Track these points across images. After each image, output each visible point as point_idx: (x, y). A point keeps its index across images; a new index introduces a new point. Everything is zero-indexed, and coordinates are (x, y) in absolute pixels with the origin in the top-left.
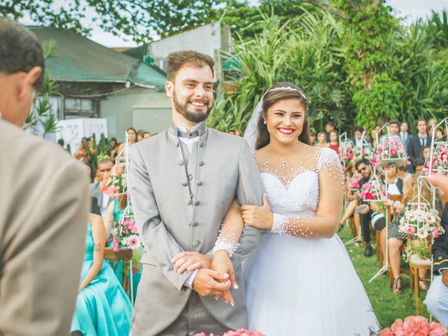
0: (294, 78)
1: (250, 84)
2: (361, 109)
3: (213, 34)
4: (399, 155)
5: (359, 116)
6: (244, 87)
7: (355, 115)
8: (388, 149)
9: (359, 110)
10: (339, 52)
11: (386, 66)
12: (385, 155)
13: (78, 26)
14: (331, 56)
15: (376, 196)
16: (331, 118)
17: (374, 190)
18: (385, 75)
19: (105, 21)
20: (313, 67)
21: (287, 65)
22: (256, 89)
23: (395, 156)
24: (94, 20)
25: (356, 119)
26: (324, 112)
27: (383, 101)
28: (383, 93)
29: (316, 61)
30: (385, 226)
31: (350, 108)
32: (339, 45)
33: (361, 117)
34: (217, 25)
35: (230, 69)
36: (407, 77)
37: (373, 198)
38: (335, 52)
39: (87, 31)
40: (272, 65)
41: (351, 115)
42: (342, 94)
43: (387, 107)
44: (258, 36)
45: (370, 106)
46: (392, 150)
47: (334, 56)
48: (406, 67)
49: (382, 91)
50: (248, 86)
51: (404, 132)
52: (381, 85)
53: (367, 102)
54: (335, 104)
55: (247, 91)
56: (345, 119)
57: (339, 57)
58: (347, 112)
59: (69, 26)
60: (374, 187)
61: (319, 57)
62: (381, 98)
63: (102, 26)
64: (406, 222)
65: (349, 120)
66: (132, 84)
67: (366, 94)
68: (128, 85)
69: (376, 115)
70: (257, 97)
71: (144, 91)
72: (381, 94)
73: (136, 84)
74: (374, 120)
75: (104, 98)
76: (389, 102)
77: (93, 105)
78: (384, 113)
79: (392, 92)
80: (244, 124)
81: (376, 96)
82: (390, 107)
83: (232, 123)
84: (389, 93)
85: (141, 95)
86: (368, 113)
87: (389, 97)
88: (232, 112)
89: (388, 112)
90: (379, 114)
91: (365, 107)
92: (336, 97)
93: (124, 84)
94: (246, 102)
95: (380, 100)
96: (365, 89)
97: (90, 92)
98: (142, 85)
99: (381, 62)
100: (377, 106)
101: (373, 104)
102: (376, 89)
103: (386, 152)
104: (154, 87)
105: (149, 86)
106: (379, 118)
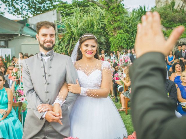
0: (86, 32)
1: (69, 34)
2: (113, 44)
3: (54, 14)
4: (129, 62)
5: (112, 47)
6: (66, 36)
7: (110, 47)
9: (112, 45)
10: (104, 22)
11: (122, 27)
12: (123, 62)
14: (101, 23)
16: (101, 47)
17: (119, 76)
18: (122, 31)
19: (10, 9)
20: (94, 27)
21: (83, 27)
22: (71, 36)
23: (127, 63)
24: (5, 9)
25: (110, 48)
27: (121, 41)
28: (121, 38)
29: (95, 25)
30: (123, 90)
31: (108, 44)
32: (104, 19)
33: (113, 47)
34: (55, 11)
35: (61, 29)
36: (130, 31)
37: (119, 80)
38: (102, 22)
39: (3, 13)
40: (77, 27)
41: (109, 47)
42: (105, 38)
43: (123, 43)
44: (72, 15)
45: (116, 43)
46: (126, 60)
47: (102, 23)
48: (130, 28)
49: (120, 37)
50: (68, 35)
52: (120, 35)
53: (115, 41)
54: (102, 42)
55: (68, 37)
56: (106, 48)
57: (104, 24)
58: (107, 45)
61: (96, 24)
62: (120, 40)
63: (8, 11)
65: (108, 48)
66: (21, 35)
67: (114, 38)
68: (19, 35)
69: (118, 46)
70: (72, 39)
71: (26, 37)
72: (120, 38)
73: (23, 34)
74: (117, 48)
75: (10, 40)
76: (123, 41)
77: (5, 43)
78: (121, 46)
79: (124, 38)
80: (66, 50)
81: (118, 39)
82: (124, 43)
83: (62, 50)
84: (123, 38)
85: (25, 39)
86: (115, 46)
87: (123, 39)
88: (61, 46)
89: (123, 45)
90: (120, 46)
91: (114, 43)
92: (103, 39)
93: (18, 34)
94: (67, 42)
95: (120, 41)
96: (114, 36)
97: (4, 38)
98: (25, 35)
99: (120, 26)
100: (119, 43)
101: (117, 42)
102: (118, 36)
103: (124, 61)
104: (30, 36)
105: (28, 35)
106: (120, 48)
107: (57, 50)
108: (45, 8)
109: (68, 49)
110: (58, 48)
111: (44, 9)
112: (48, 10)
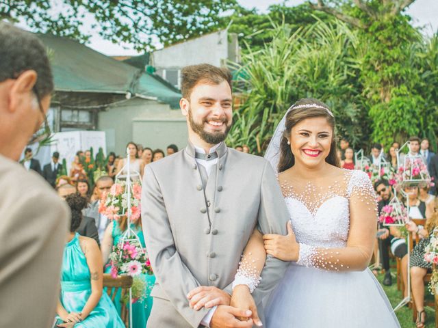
0: (306, 91)
1: (259, 96)
2: (378, 124)
3: (220, 43)
4: (422, 176)
5: (375, 132)
6: (252, 100)
7: (371, 131)
8: (410, 169)
9: (375, 126)
10: (354, 64)
11: (405, 78)
12: (407, 176)
13: (77, 32)
14: (346, 67)
15: (397, 220)
16: (346, 133)
17: (395, 213)
18: (404, 88)
19: (105, 28)
20: (327, 78)
21: (299, 77)
22: (266, 102)
23: (417, 177)
24: (93, 27)
25: (372, 135)
26: (338, 127)
27: (402, 116)
28: (402, 108)
29: (330, 73)
30: (407, 253)
31: (366, 123)
32: (354, 55)
33: (378, 133)
34: (224, 33)
35: (238, 81)
36: (427, 89)
37: (394, 223)
38: (350, 63)
39: (86, 38)
40: (282, 76)
41: (367, 131)
42: (358, 108)
43: (406, 122)
44: (268, 46)
45: (387, 121)
46: (414, 171)
47: (349, 68)
48: (425, 80)
49: (400, 105)
50: (256, 98)
51: (425, 149)
52: (400, 98)
53: (385, 117)
54: (350, 119)
55: (256, 104)
56: (360, 135)
57: (354, 69)
58: (363, 127)
59: (67, 32)
60: (395, 210)
61: (333, 68)
62: (399, 113)
63: (101, 34)
64: (432, 250)
65: (365, 136)
66: (132, 95)
67: (384, 108)
68: (128, 96)
69: (395, 131)
70: (267, 110)
71: (145, 102)
72: (400, 108)
73: (137, 95)
74: (391, 136)
75: (103, 109)
76: (408, 117)
77: (91, 117)
78: (403, 129)
79: (412, 107)
81: (394, 111)
82: (410, 123)
83: (239, 137)
84: (408, 107)
85: (142, 107)
86: (385, 128)
87: (408, 112)
88: (239, 127)
89: (407, 128)
90: (398, 130)
91: (383, 122)
92: (351, 111)
93: (124, 95)
94: (255, 116)
95: (398, 116)
96: (383, 103)
97: (88, 103)
98: (143, 97)
99: (400, 74)
100: (395, 121)
101: (391, 119)
102: (394, 104)
103: (408, 172)
104: (156, 99)
105: (151, 97)
106: (398, 135)
108: (198, 25)
109: (256, 135)
111: (194, 28)
112: (205, 32)
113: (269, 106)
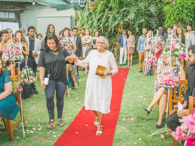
1: (102, 2)
2: (168, 16)
5: (166, 21)
6: (99, 4)
7: (164, 20)
9: (166, 17)
16: (149, 22)
22: (106, 5)
25: (164, 23)
26: (145, 18)
27: (182, 11)
28: (183, 6)
31: (161, 17)
33: (168, 21)
41: (162, 21)
43: (184, 15)
45: (174, 15)
49: (182, 4)
53: (172, 12)
54: (152, 14)
55: (101, 6)
56: (158, 23)
58: (159, 19)
62: (181, 9)
65: (160, 24)
66: (36, 3)
67: (172, 7)
68: (34, 4)
69: (177, 20)
70: (107, 10)
71: (44, 7)
72: (181, 6)
73: (39, 3)
74: (175, 23)
75: (22, 11)
76: (186, 12)
77: (16, 16)
78: (182, 19)
79: (188, 5)
80: (99, 26)
81: (178, 8)
82: (186, 15)
83: (92, 24)
84: (186, 6)
85: (42, 10)
86: (172, 19)
87: (186, 8)
88: (92, 19)
89: (185, 18)
90: (179, 20)
91: (171, 15)
92: (153, 9)
93: (32, 3)
94: (100, 13)
95: (180, 11)
96: (172, 4)
97: (13, 8)
98: (42, 4)
100: (178, 14)
101: (176, 13)
102: (178, 4)
104: (49, 5)
105: (46, 5)
106: (179, 22)
107: (85, 25)
109: (100, 24)
110: (87, 22)
113: (107, 7)
